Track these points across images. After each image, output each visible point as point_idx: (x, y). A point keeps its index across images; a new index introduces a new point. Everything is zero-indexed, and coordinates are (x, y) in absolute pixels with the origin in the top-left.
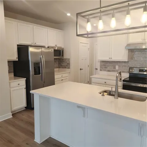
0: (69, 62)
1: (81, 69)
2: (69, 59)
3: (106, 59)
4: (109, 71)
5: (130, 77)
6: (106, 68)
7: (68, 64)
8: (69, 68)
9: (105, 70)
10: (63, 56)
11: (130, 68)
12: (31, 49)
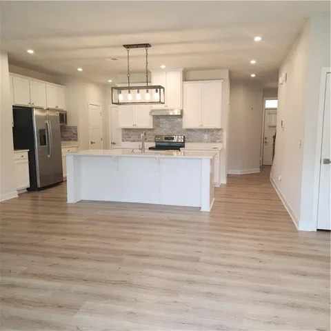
0: (76, 131)
1: (92, 143)
2: (75, 128)
3: (130, 126)
4: (134, 141)
5: (156, 146)
6: (130, 137)
7: (74, 134)
8: (76, 140)
9: (128, 141)
10: (66, 122)
11: (156, 136)
12: (35, 112)
